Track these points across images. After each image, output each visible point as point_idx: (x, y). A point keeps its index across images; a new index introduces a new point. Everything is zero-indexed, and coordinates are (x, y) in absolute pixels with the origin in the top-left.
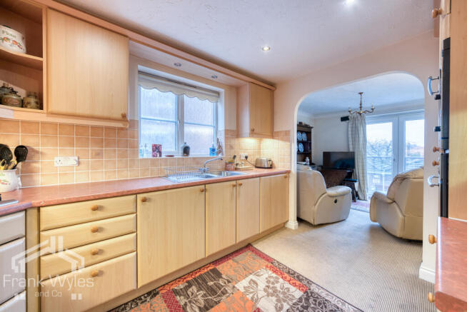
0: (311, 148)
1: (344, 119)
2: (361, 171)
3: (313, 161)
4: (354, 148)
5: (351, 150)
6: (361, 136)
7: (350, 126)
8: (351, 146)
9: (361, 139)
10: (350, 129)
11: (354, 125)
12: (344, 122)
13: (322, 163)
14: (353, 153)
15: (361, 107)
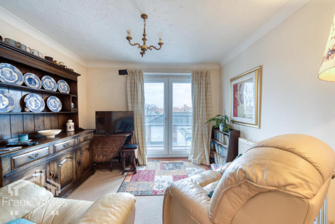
0: (76, 106)
1: (123, 72)
2: (140, 133)
3: (81, 126)
4: (133, 107)
5: (130, 109)
6: (140, 93)
7: (128, 81)
8: (130, 105)
9: (140, 97)
10: (128, 85)
11: (133, 81)
12: (122, 76)
13: (94, 126)
14: (132, 112)
15: (144, 39)
